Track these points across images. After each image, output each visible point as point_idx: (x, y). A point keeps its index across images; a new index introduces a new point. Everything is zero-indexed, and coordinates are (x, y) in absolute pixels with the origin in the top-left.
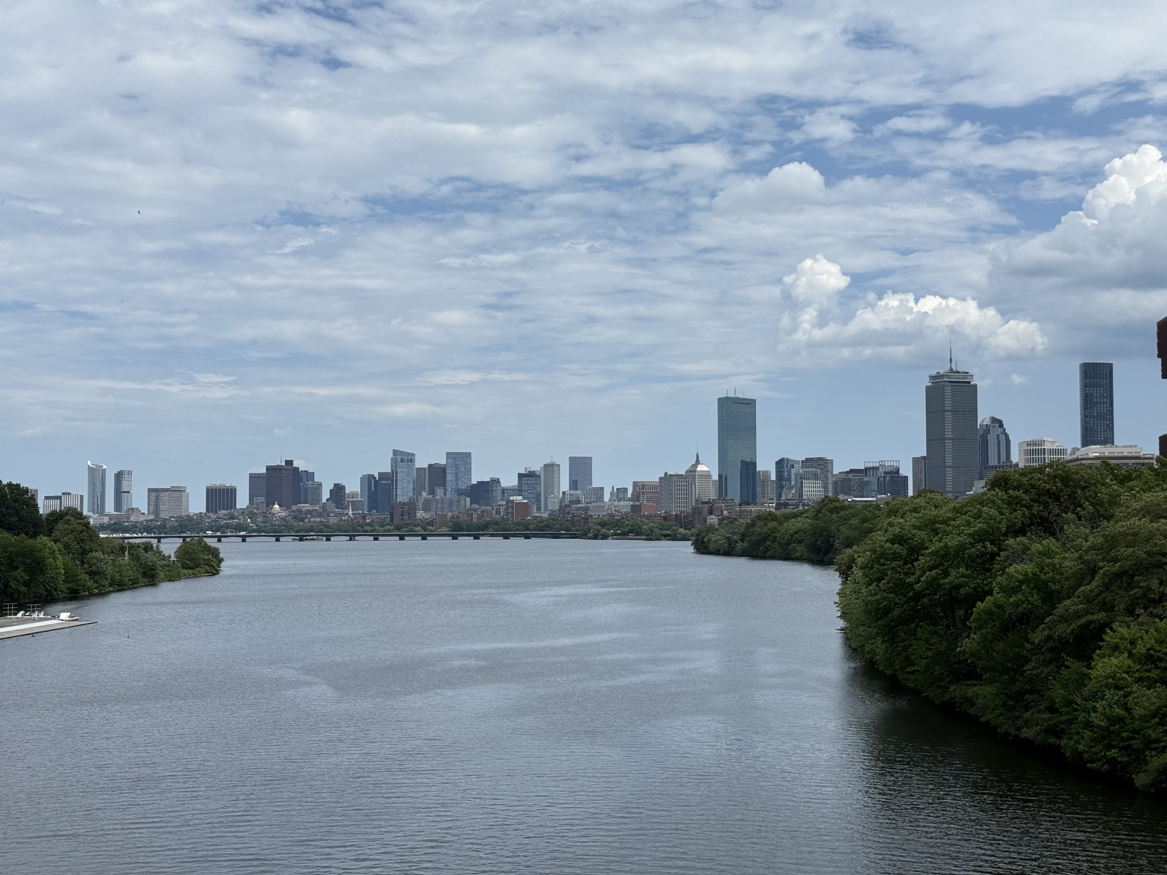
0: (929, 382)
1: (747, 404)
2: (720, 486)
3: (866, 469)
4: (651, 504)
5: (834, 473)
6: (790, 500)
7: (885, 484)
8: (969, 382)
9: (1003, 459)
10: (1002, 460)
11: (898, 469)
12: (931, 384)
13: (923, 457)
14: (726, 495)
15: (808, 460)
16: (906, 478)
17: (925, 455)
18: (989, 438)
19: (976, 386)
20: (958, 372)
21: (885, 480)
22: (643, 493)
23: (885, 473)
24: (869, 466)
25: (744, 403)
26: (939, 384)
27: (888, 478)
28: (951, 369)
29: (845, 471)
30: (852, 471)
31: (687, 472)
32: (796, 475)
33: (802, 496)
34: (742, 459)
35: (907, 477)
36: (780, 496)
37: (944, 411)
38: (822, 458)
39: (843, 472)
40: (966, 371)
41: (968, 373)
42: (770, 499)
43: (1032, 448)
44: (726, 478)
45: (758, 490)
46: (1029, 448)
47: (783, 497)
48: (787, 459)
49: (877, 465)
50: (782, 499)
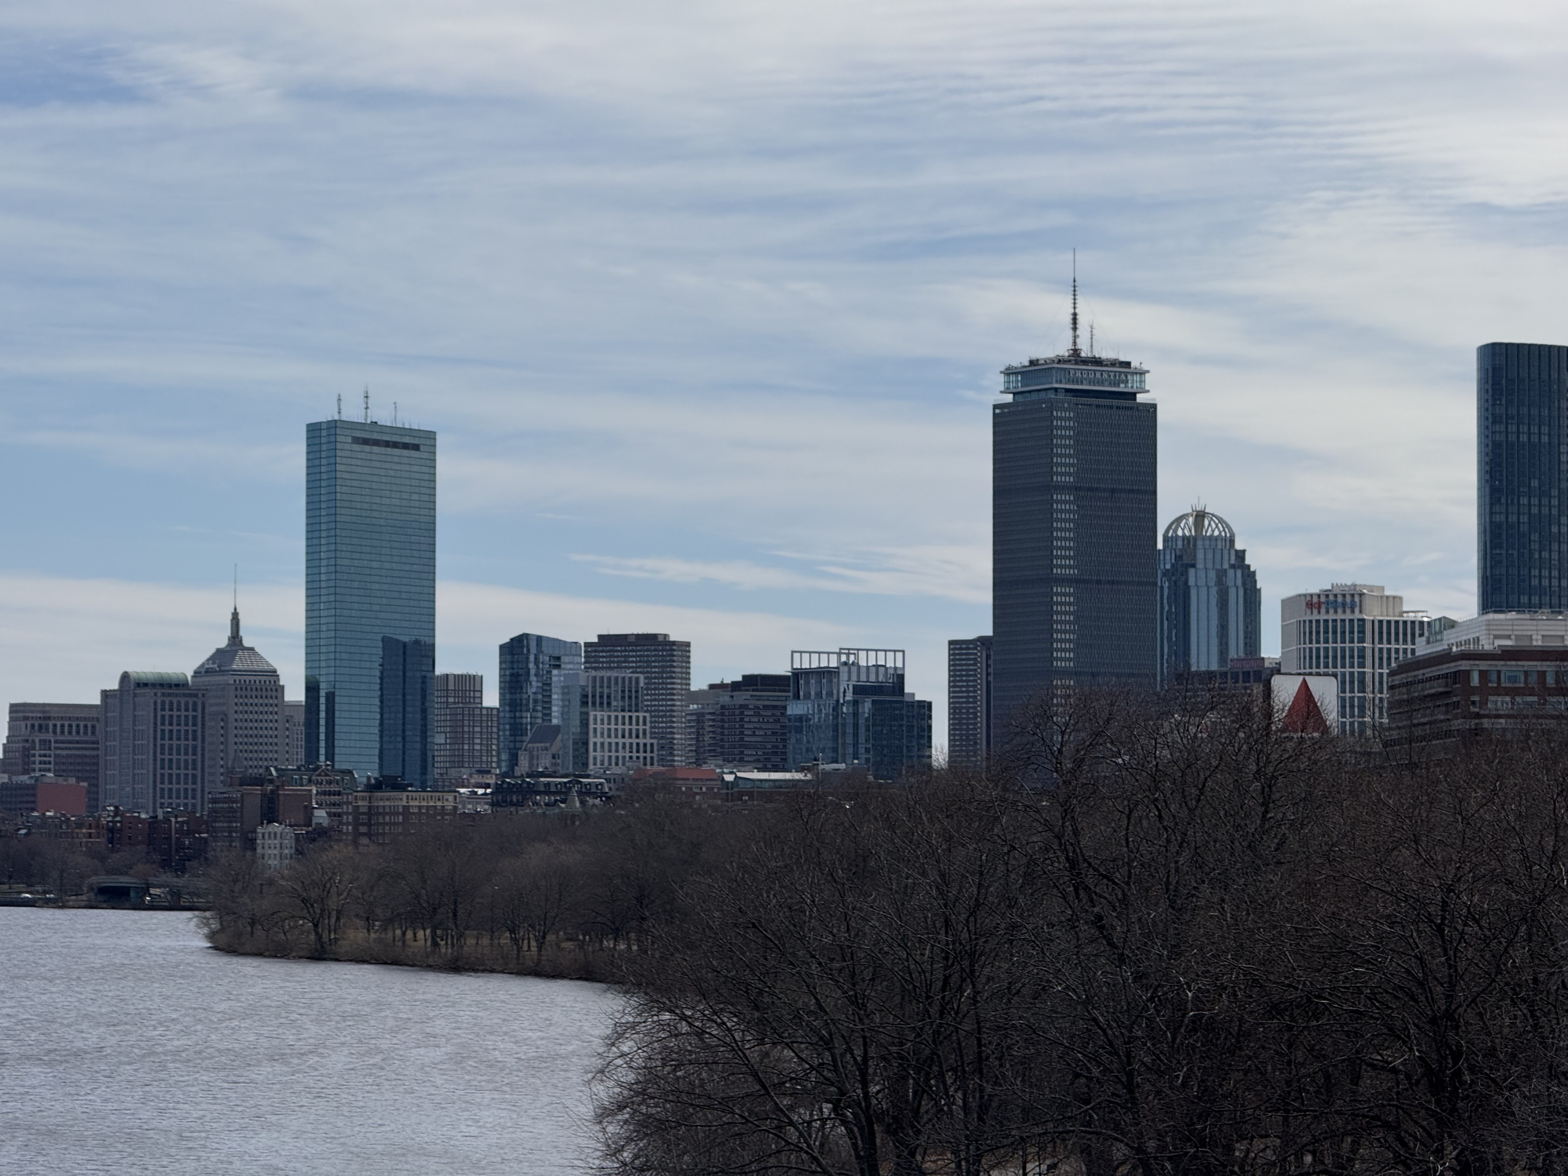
0: (1006, 391)
1: (406, 446)
2: (311, 723)
3: (798, 675)
4: (72, 781)
5: (693, 688)
6: (543, 775)
7: (856, 726)
8: (1133, 396)
9: (1236, 650)
10: (1232, 654)
11: (901, 678)
12: (1009, 398)
13: (983, 641)
14: (330, 756)
15: (607, 641)
16: (927, 706)
17: (990, 633)
18: (1192, 582)
19: (1152, 408)
20: (1097, 362)
21: (856, 714)
22: (45, 743)
23: (857, 690)
24: (806, 665)
25: (395, 445)
26: (1035, 396)
27: (867, 707)
28: (1076, 352)
29: (727, 681)
30: (751, 682)
31: (197, 673)
32: (566, 691)
33: (586, 765)
34: (388, 632)
35: (929, 705)
36: (514, 760)
37: (1051, 488)
38: (654, 636)
39: (722, 686)
40: (1123, 358)
41: (1128, 364)
42: (481, 772)
43: (1323, 617)
44: (331, 698)
45: (440, 739)
46: (1315, 617)
47: (523, 766)
48: (539, 639)
49: (834, 663)
50: (518, 771)
